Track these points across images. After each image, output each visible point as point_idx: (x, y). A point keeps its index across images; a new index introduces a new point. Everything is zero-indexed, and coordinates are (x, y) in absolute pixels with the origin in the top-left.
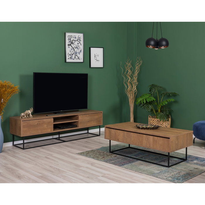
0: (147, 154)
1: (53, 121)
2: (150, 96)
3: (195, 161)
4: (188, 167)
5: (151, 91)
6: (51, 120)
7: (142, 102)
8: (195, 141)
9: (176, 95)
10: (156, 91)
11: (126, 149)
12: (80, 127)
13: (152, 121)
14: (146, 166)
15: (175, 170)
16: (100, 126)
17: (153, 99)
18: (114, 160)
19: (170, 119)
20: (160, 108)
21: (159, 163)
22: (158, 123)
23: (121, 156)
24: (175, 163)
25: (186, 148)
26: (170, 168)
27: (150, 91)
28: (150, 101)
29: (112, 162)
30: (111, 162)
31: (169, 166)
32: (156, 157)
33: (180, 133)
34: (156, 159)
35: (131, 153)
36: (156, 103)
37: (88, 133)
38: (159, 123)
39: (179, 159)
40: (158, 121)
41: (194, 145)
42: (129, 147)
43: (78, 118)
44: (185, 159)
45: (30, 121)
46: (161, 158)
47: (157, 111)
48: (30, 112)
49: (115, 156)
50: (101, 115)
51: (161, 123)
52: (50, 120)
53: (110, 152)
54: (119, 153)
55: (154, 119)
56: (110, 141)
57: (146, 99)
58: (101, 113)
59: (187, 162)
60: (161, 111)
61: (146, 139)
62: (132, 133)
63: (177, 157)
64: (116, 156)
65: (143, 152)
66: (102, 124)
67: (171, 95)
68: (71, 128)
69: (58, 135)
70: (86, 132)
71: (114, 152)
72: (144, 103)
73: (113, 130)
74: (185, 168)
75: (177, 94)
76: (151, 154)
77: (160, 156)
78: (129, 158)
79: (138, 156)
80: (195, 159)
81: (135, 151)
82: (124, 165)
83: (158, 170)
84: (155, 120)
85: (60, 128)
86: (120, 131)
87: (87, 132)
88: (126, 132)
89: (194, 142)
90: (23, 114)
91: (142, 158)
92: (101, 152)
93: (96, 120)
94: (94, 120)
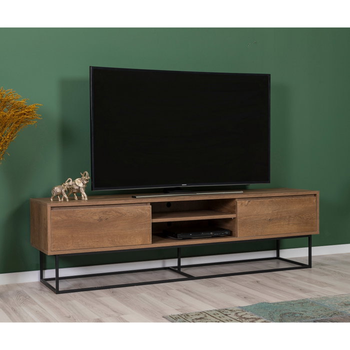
1: (149, 213)
6: (143, 209)
12: (242, 234)
16: (310, 237)
37: (278, 258)
43: (235, 207)
45: (77, 210)
48: (81, 185)
50: (314, 203)
52: (140, 210)
58: (315, 195)
66: (318, 232)
68: (213, 237)
69: (177, 260)
85: (175, 237)
87: (275, 256)
90: (57, 189)
92: (248, 318)
93: (295, 216)
94: (290, 217)
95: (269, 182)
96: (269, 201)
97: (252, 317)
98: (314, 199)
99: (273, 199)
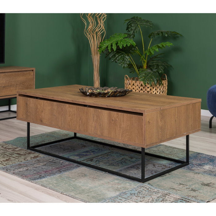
0: (107, 151)
2: (126, 38)
3: (207, 167)
4: (189, 181)
5: (130, 29)
7: (109, 48)
8: (212, 124)
9: (178, 37)
10: (139, 28)
11: (67, 141)
13: (130, 86)
14: (94, 179)
15: (156, 190)
17: (131, 42)
18: (26, 166)
19: (165, 83)
20: (146, 62)
21: (123, 173)
22: (142, 90)
23: (47, 157)
24: (160, 170)
25: (188, 137)
26: (146, 184)
27: (128, 28)
28: (125, 46)
29: (21, 170)
30: (16, 171)
31: (143, 180)
32: (123, 157)
33: (170, 103)
34: (123, 162)
35: (72, 149)
36: (138, 52)
37: (9, 110)
38: (144, 90)
39: (172, 162)
40: (142, 85)
41: (211, 132)
42: (75, 137)
44: (185, 161)
46: (134, 160)
47: (140, 67)
49: (35, 157)
50: (32, 75)
51: (149, 90)
53: (29, 147)
54: (47, 151)
55: (134, 82)
56: (29, 124)
57: (117, 44)
58: (33, 70)
59: (189, 169)
60: (148, 67)
61: (95, 118)
62: (67, 105)
63: (170, 156)
64: (37, 157)
65: (101, 146)
67: (166, 35)
70: (6, 108)
71: (37, 148)
72: (112, 49)
73: (31, 99)
74: (181, 184)
75: (178, 33)
76: (116, 150)
77: (133, 154)
78: (62, 161)
79: (86, 155)
80: (206, 162)
81: (85, 144)
82: (44, 177)
83: (118, 190)
84: (136, 84)
86: (45, 101)
88: (55, 103)
89: (211, 126)
91: (91, 160)
92: (10, 148)
93: (20, 84)
94: (17, 84)
95: (4, 63)
96: (4, 75)
97: (13, 147)
98: (32, 73)
99: (6, 74)
